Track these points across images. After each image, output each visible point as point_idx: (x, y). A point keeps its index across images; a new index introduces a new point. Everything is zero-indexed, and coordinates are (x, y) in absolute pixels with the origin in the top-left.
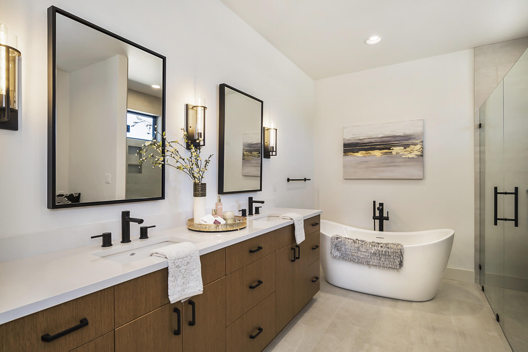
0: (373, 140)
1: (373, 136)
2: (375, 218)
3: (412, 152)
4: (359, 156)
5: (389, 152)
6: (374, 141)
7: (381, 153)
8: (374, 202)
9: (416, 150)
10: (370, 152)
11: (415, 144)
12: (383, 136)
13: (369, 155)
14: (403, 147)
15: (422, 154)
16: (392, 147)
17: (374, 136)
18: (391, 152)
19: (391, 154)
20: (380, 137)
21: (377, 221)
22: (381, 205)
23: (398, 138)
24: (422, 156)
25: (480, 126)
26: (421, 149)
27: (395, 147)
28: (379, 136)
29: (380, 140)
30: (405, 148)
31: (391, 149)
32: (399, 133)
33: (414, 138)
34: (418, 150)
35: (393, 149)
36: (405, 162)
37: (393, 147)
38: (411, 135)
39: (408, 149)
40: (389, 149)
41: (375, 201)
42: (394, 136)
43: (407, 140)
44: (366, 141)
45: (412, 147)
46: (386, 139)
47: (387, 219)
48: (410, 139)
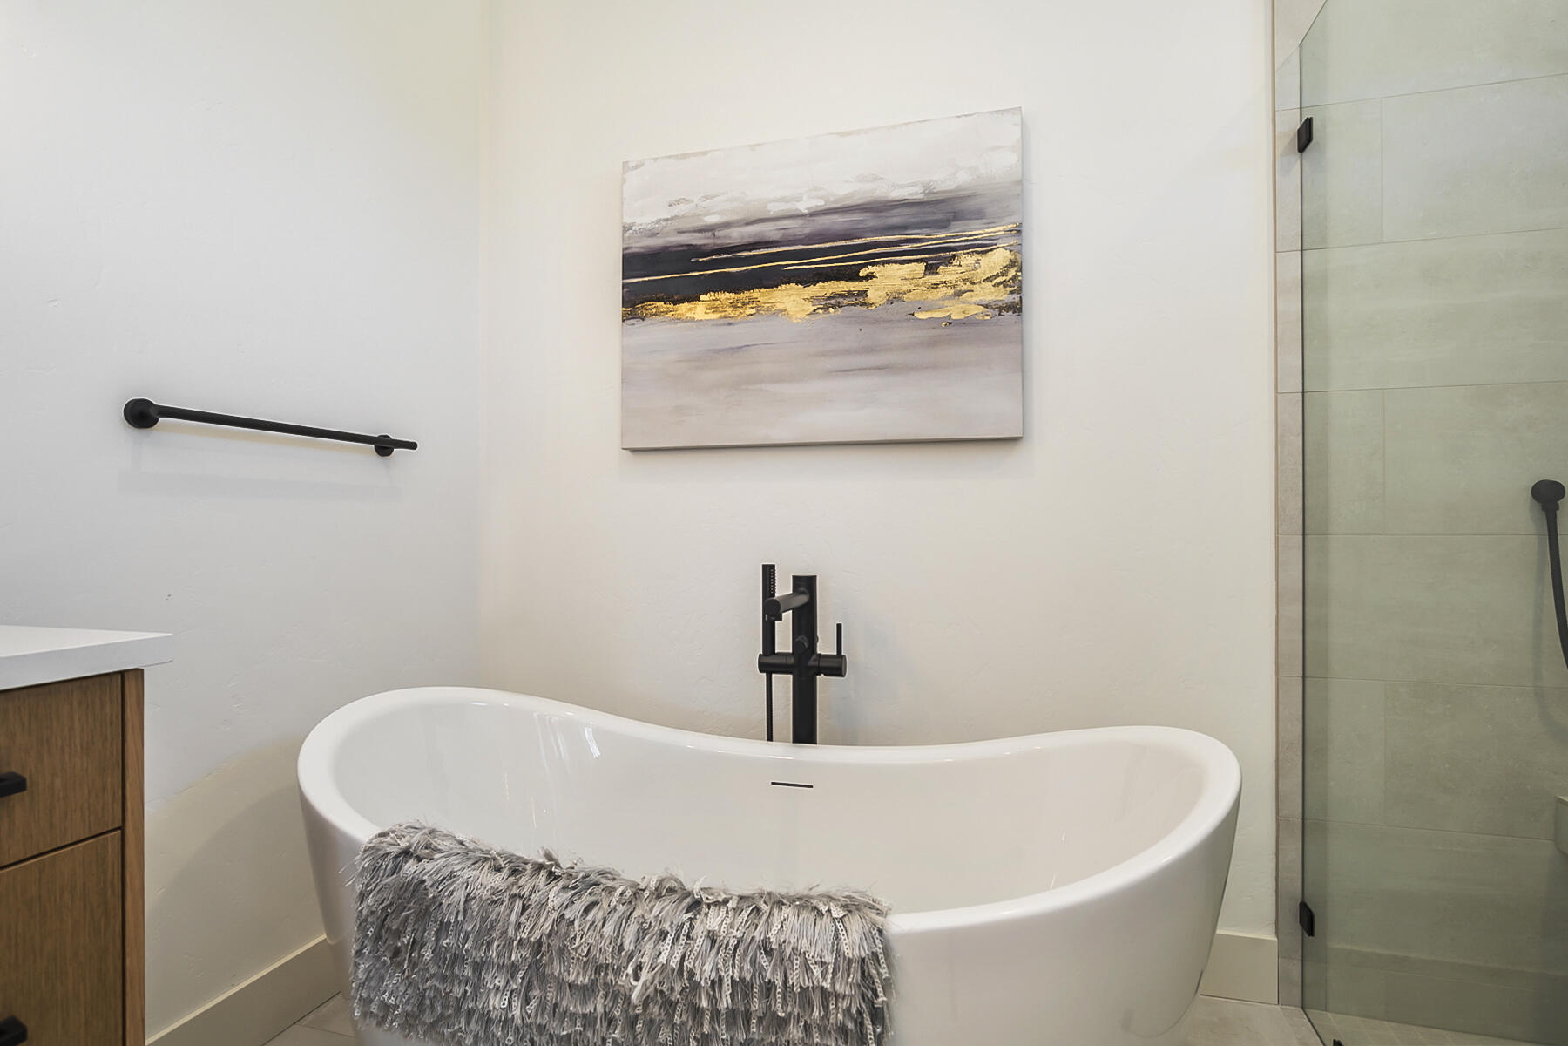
0: (769, 231)
1: (769, 207)
2: (770, 664)
3: (964, 288)
4: (697, 317)
5: (851, 294)
6: (776, 236)
7: (813, 299)
8: (769, 572)
9: (988, 280)
10: (755, 294)
11: (981, 248)
12: (819, 204)
13: (749, 311)
14: (923, 266)
15: (1016, 297)
16: (865, 265)
17: (774, 209)
18: (863, 293)
19: (863, 304)
20: (806, 211)
21: (784, 684)
22: (805, 584)
23: (895, 212)
24: (1016, 308)
25: (1305, 136)
26: (1012, 272)
27: (883, 263)
28: (803, 207)
29: (807, 231)
30: (931, 269)
31: (862, 273)
32: (901, 187)
33: (978, 214)
34: (996, 276)
35: (869, 277)
36: (932, 343)
37: (873, 264)
38: (961, 193)
39: (947, 274)
40: (852, 275)
41: (772, 567)
42: (876, 202)
43: (943, 225)
44: (736, 236)
45: (968, 260)
46: (836, 222)
47: (836, 667)
48: (957, 216)
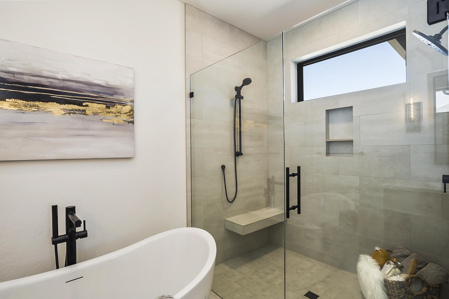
0: (44, 81)
1: (43, 72)
2: (56, 239)
3: (118, 115)
4: (4, 108)
5: (79, 110)
6: (48, 84)
7: (64, 109)
8: (55, 209)
9: (125, 113)
10: (37, 103)
11: (124, 105)
12: (67, 77)
13: (33, 109)
14: (105, 106)
15: (132, 120)
16: (85, 102)
17: (45, 74)
18: (84, 111)
19: (84, 114)
20: (61, 78)
21: (62, 247)
22: (71, 211)
23: (96, 87)
24: (133, 122)
25: (192, 95)
26: (132, 113)
27: (92, 102)
28: (60, 76)
29: (62, 85)
30: (108, 107)
31: (84, 104)
32: (98, 80)
33: (122, 94)
34: (127, 113)
35: (87, 106)
36: (108, 129)
37: (88, 102)
38: (117, 87)
39: (113, 109)
40: (80, 104)
41: (56, 206)
42: (89, 82)
43: (112, 95)
44: (26, 79)
45: (119, 107)
46: (74, 85)
47: (84, 235)
48: (116, 93)
